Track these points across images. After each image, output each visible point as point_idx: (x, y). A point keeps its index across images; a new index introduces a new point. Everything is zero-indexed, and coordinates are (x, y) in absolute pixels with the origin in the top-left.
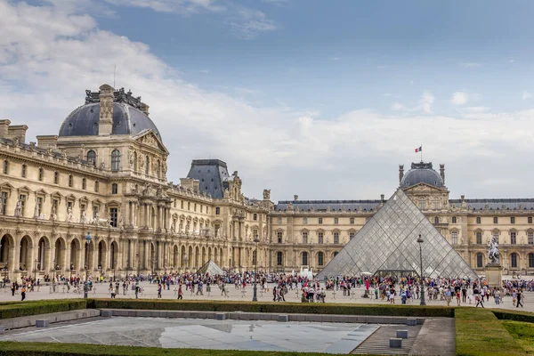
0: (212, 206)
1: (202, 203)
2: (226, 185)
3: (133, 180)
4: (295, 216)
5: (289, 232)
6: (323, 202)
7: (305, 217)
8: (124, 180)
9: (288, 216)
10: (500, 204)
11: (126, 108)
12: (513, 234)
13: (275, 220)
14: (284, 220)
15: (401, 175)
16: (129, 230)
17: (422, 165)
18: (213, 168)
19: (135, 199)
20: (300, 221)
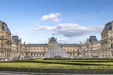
0: (16, 44)
1: (15, 44)
2: (19, 41)
3: (6, 39)
4: (30, 47)
5: (29, 50)
7: (32, 47)
8: (5, 39)
11: (5, 26)
12: (68, 50)
13: (26, 48)
14: (28, 47)
15: (49, 40)
16: (6, 49)
17: (53, 38)
18: (16, 37)
19: (7, 43)
20: (31, 48)
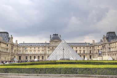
1: (4, 43)
2: (9, 38)
4: (24, 47)
5: (23, 51)
6: (31, 43)
7: (27, 47)
9: (22, 47)
10: (73, 44)
13: (19, 48)
18: (6, 34)
